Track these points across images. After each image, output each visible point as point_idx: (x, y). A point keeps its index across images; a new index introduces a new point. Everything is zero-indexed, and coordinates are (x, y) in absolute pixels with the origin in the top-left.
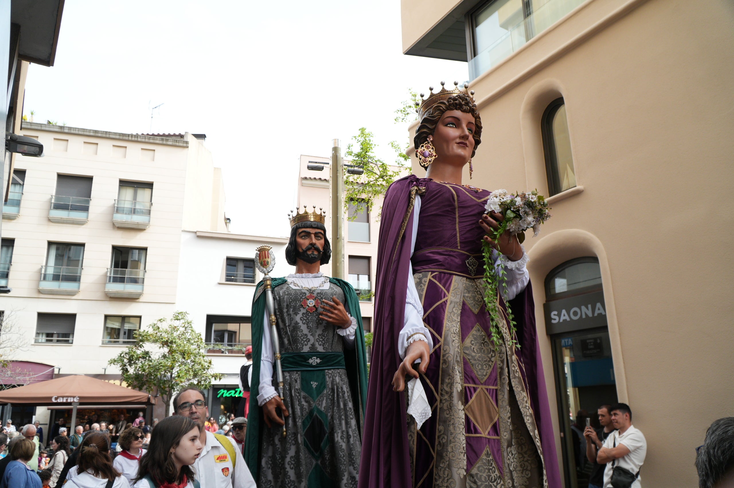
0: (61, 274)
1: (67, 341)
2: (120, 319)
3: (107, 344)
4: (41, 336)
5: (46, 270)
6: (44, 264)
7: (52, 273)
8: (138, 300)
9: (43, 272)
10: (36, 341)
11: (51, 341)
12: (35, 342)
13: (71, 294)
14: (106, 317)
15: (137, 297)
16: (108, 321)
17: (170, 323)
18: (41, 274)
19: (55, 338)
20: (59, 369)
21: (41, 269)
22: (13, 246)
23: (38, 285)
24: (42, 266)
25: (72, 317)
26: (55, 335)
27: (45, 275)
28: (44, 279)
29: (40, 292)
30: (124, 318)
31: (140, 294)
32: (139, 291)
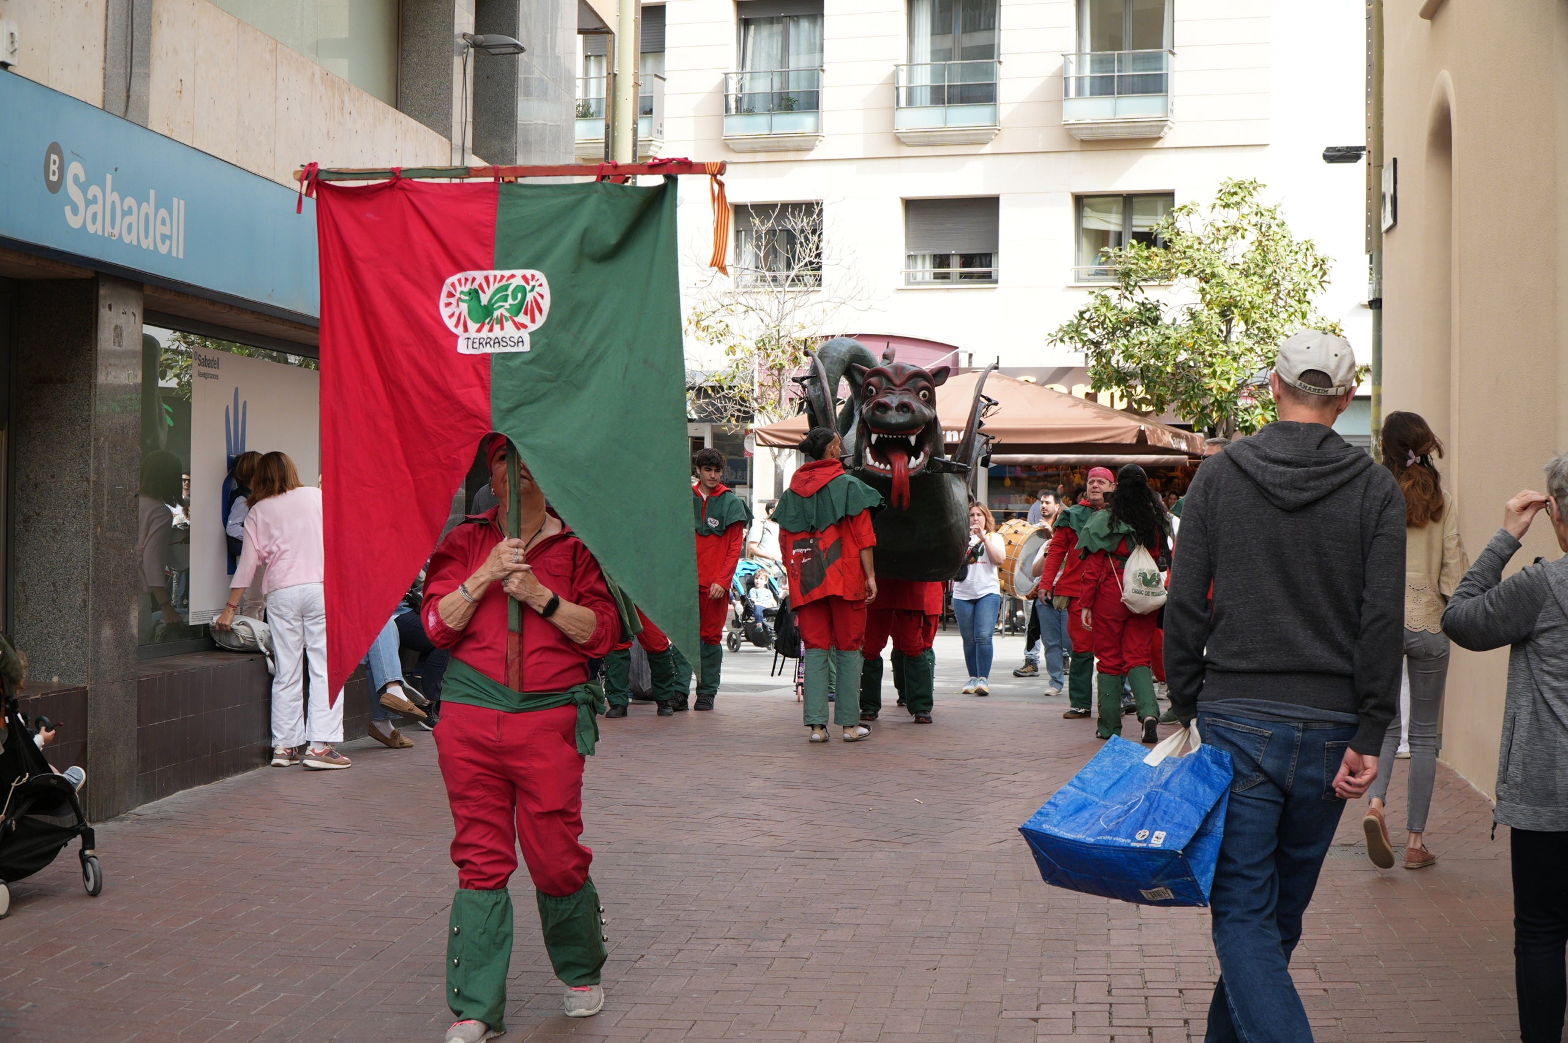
0: (946, 84)
1: (987, 277)
2: (1118, 206)
3: (1089, 280)
4: (919, 261)
5: (910, 77)
6: (903, 59)
7: (929, 83)
8: (1158, 144)
9: (903, 82)
10: (910, 280)
11: (945, 276)
12: (908, 283)
13: (975, 139)
14: (1080, 201)
15: (1156, 136)
16: (1087, 211)
17: (1209, 217)
18: (897, 89)
19: (955, 269)
20: (971, 355)
21: (895, 75)
22: (822, 15)
23: (893, 121)
24: (897, 66)
25: (989, 205)
26: (955, 261)
27: (910, 91)
28: (910, 102)
29: (899, 140)
30: (1129, 201)
31: (1161, 124)
32: (1157, 114)
